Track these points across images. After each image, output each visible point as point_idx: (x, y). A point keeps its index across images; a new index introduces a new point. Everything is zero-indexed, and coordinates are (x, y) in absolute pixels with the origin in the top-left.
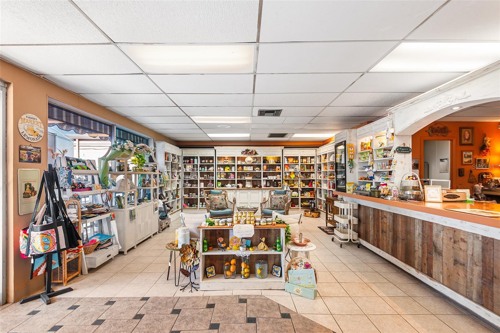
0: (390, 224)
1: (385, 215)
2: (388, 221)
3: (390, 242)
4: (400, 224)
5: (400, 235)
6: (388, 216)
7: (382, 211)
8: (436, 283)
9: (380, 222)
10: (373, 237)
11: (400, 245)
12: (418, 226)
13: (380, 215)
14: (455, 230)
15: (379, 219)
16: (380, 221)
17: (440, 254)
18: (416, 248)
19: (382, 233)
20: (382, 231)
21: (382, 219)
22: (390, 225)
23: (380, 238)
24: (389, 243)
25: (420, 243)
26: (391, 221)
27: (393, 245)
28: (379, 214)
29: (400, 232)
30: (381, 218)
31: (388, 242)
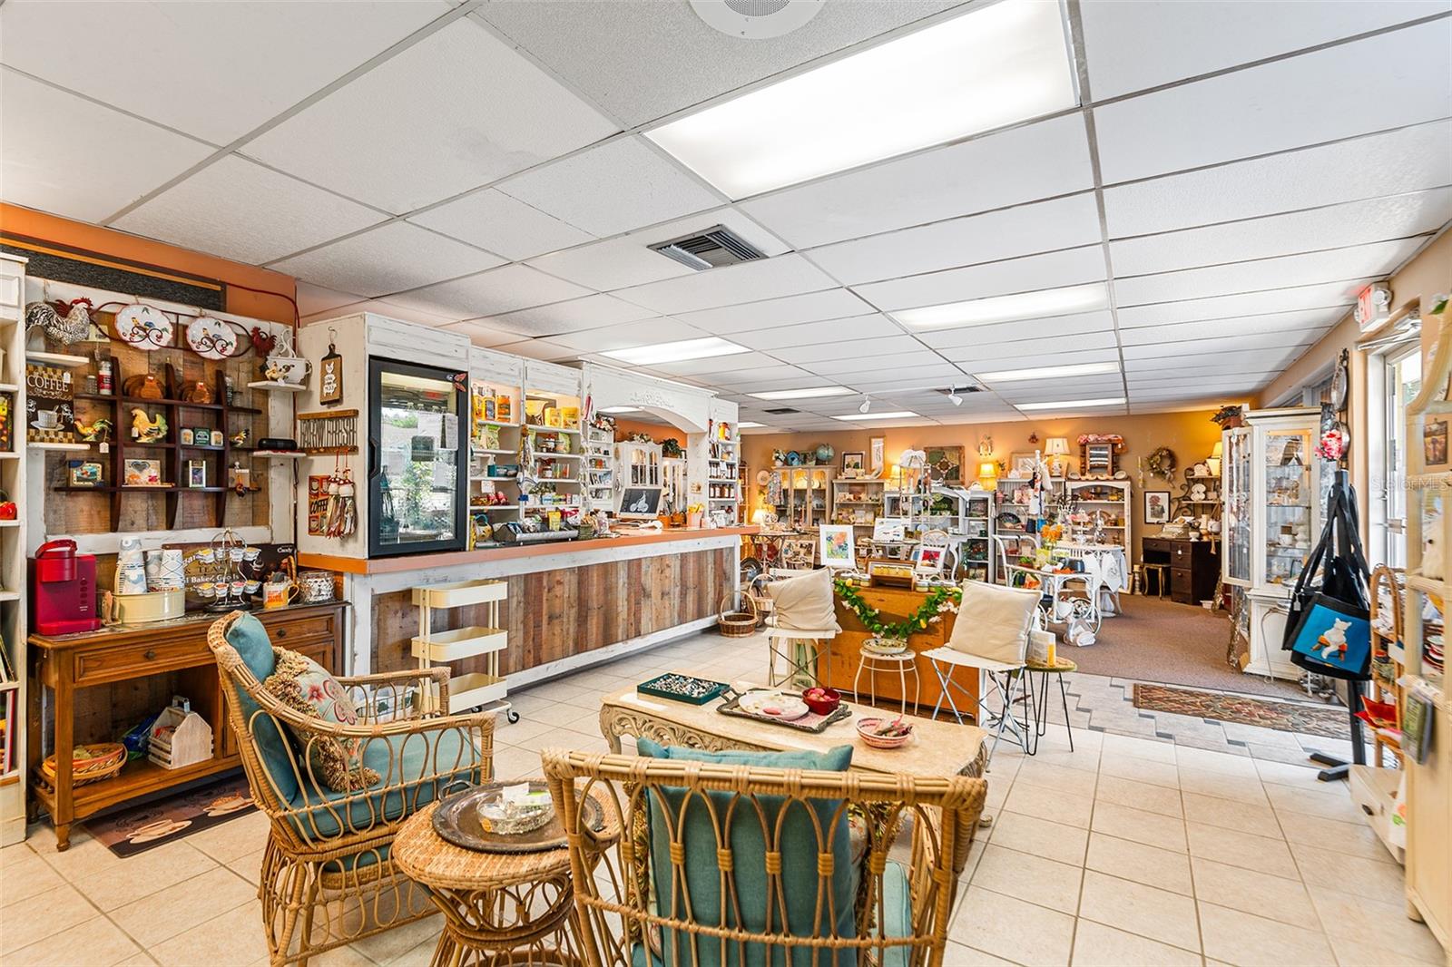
0: (572, 592)
1: (558, 578)
2: (568, 589)
3: (571, 630)
4: (595, 582)
5: (594, 604)
6: (566, 578)
7: (549, 573)
8: (649, 637)
9: (544, 601)
10: (520, 650)
11: (594, 621)
12: (622, 572)
13: (545, 584)
14: (661, 558)
15: (542, 595)
16: (544, 598)
17: (648, 596)
18: (620, 609)
19: (549, 624)
20: (551, 618)
21: (549, 591)
22: (571, 595)
23: (544, 638)
24: (568, 634)
25: (625, 597)
26: (574, 587)
27: (578, 632)
28: (542, 583)
29: (595, 598)
30: (546, 590)
31: (565, 633)
